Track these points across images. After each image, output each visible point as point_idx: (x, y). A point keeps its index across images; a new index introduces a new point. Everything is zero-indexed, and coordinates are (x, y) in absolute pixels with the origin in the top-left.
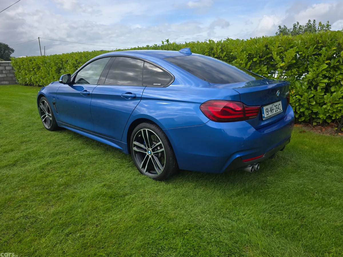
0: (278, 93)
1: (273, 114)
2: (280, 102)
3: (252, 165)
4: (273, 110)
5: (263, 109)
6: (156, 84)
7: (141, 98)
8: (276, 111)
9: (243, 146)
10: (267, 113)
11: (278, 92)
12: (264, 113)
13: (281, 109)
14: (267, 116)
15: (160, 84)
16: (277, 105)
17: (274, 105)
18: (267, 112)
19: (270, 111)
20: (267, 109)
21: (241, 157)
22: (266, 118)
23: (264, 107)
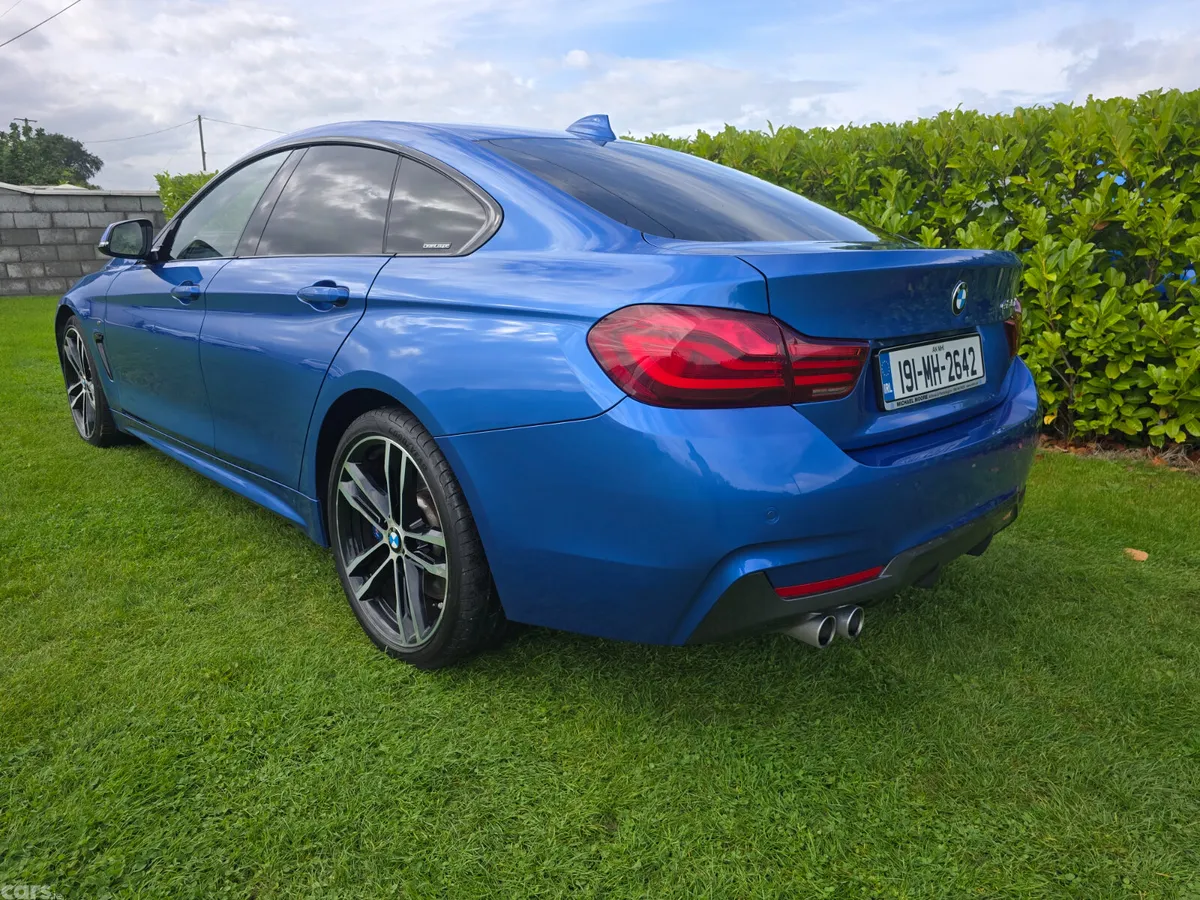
0: (960, 296)
1: (935, 387)
2: (974, 342)
3: (828, 613)
4: (936, 370)
5: (888, 359)
7: (366, 304)
8: (951, 378)
9: (775, 521)
10: (907, 382)
11: (961, 287)
12: (889, 380)
13: (980, 373)
14: (907, 394)
15: (447, 246)
16: (956, 353)
17: (940, 348)
18: (909, 376)
19: (920, 373)
20: (907, 363)
21: (765, 572)
22: (898, 404)
23: (890, 354)
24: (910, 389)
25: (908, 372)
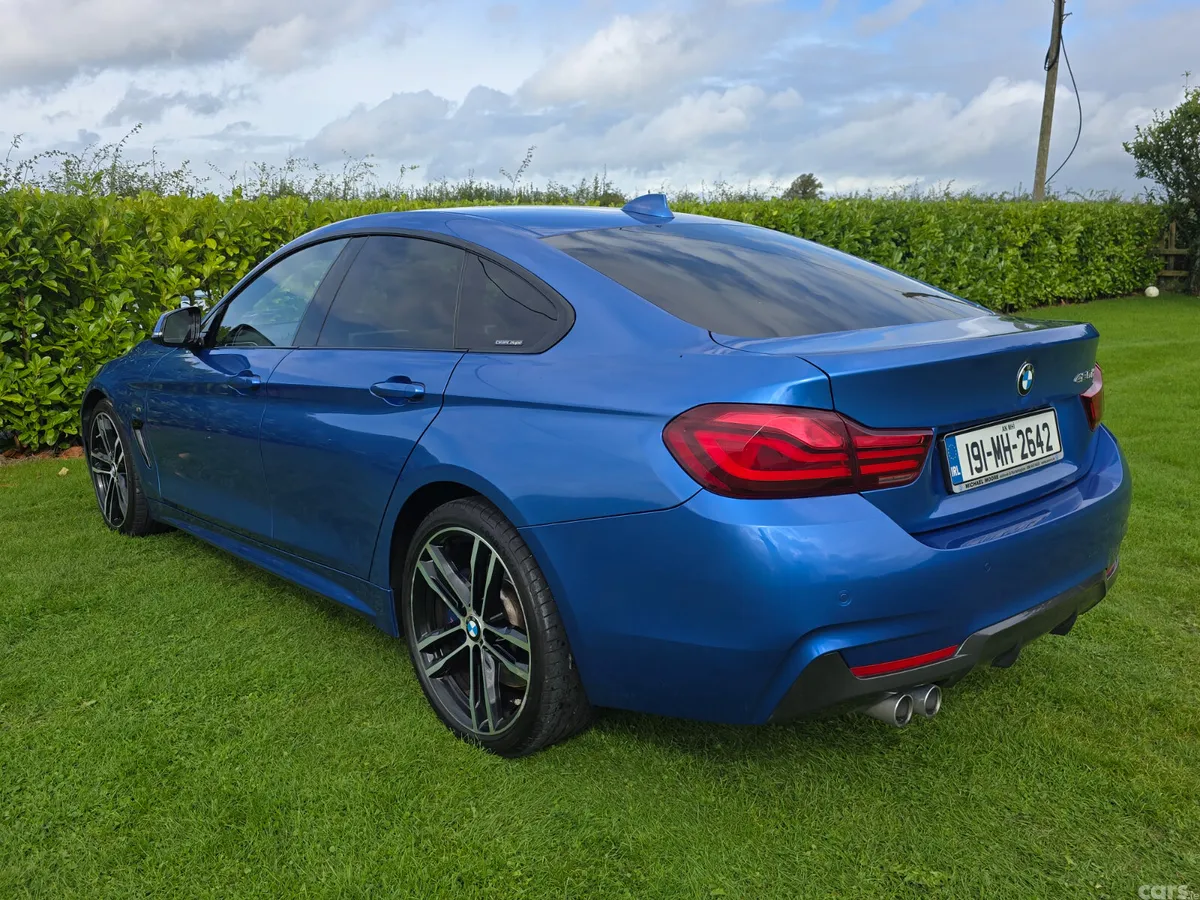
0: (1026, 377)
1: (1006, 467)
2: (1049, 417)
3: (905, 692)
4: (1007, 449)
5: (954, 442)
6: (504, 342)
7: (443, 400)
8: (1024, 456)
9: (848, 603)
10: (976, 464)
11: (1026, 369)
12: (957, 463)
13: (1056, 447)
14: (976, 475)
15: (520, 343)
16: (1029, 430)
17: (1011, 427)
18: (977, 458)
19: (989, 454)
20: (974, 445)
21: (840, 652)
22: (967, 486)
23: (957, 437)
24: (979, 470)
25: (976, 453)
